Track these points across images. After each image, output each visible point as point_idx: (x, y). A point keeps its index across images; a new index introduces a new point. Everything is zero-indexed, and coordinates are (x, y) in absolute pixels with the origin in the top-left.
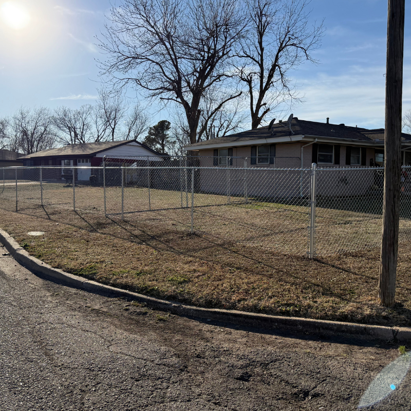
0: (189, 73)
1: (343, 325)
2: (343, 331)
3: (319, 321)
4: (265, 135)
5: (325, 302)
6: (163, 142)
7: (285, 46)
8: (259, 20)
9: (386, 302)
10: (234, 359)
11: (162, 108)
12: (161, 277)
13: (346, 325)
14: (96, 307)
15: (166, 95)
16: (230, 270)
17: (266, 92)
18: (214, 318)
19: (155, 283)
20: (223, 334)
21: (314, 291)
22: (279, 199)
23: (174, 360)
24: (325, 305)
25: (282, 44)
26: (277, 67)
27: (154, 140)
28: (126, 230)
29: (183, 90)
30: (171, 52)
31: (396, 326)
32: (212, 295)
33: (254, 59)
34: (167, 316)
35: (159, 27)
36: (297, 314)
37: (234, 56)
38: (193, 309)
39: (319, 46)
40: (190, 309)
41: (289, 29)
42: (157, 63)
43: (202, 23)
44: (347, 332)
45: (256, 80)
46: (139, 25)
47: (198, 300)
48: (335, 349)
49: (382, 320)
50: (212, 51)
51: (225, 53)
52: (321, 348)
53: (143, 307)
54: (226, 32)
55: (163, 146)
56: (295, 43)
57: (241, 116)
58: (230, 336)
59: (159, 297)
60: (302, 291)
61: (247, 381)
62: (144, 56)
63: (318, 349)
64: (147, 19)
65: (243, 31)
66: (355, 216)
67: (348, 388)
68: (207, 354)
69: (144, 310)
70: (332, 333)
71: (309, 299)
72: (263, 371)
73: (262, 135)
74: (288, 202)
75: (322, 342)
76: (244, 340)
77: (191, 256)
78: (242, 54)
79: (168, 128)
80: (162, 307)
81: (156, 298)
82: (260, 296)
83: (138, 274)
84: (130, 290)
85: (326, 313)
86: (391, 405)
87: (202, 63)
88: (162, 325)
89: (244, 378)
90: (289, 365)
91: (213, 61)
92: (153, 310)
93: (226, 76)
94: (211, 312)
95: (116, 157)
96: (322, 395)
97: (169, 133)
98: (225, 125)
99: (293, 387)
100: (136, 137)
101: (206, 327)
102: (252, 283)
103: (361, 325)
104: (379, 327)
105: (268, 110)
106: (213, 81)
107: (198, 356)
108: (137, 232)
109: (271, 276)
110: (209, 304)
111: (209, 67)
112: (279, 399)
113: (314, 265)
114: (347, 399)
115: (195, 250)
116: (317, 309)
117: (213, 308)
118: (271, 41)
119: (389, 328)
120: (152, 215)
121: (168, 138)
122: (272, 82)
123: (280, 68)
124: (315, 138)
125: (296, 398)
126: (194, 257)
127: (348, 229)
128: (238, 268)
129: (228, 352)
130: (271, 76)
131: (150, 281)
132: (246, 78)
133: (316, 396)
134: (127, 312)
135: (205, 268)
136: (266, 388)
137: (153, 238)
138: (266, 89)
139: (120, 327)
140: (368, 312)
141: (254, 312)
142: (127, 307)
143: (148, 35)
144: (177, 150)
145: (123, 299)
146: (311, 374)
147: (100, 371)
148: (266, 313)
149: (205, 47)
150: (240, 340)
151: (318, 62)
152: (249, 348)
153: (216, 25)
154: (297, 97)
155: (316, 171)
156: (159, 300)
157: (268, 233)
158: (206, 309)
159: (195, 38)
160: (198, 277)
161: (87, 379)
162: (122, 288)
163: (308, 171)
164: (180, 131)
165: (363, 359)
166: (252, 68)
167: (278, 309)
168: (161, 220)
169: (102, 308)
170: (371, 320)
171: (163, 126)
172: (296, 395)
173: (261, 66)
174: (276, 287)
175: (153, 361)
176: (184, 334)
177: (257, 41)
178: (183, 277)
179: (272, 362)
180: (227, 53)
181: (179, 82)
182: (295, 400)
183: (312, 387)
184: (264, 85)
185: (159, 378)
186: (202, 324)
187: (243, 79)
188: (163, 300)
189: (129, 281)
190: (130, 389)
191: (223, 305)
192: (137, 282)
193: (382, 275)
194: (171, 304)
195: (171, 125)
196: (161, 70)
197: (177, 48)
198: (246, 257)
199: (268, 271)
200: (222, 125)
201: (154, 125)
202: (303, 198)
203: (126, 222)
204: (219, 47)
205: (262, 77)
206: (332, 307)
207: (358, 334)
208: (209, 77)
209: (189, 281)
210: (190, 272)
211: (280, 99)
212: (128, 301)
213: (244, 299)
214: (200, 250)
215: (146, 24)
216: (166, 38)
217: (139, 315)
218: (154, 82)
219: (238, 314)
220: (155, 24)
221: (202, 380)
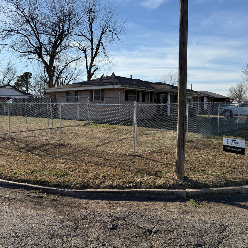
0: (47, 43)
1: (160, 191)
2: (161, 195)
3: (147, 190)
4: (98, 84)
5: (149, 179)
6: (27, 86)
7: (106, 31)
8: (90, 14)
9: (180, 176)
10: (105, 218)
11: (29, 64)
12: (47, 173)
13: (162, 191)
14: (7, 196)
15: (31, 56)
16: (91, 165)
17: (95, 58)
18: (87, 195)
19: (44, 177)
20: (94, 204)
21: (141, 173)
22: (108, 121)
23: (70, 223)
24: (149, 180)
25: (103, 30)
26: (101, 44)
27: (21, 85)
28: (14, 144)
29: (43, 53)
30: (35, 30)
31: (187, 189)
32: (84, 181)
33: (87, 38)
34: (56, 197)
35: (26, 12)
36: (135, 187)
37: (74, 35)
38: (73, 191)
39: (124, 33)
40: (71, 191)
41: (108, 22)
42: (25, 36)
43: (54, 13)
44: (163, 195)
45: (88, 50)
46: (12, 10)
47: (75, 185)
48: (158, 205)
49: (179, 186)
50: (61, 31)
51: (69, 32)
52: (151, 205)
53: (39, 193)
54: (70, 20)
55: (27, 88)
56: (111, 30)
57: (79, 71)
58: (99, 205)
59: (49, 186)
60: (135, 174)
61: (116, 229)
62: (16, 31)
63: (150, 206)
64: (17, 6)
65: (80, 20)
66: (151, 131)
67: (172, 225)
68: (88, 217)
69: (40, 195)
70: (155, 196)
71: (140, 178)
72: (124, 223)
73: (96, 84)
74: (113, 123)
75: (151, 201)
76: (108, 206)
77: (64, 159)
78: (79, 34)
79: (30, 77)
80: (52, 192)
81: (47, 187)
82: (112, 179)
83: (32, 173)
84: (28, 183)
85: (150, 185)
86: (195, 231)
87: (55, 38)
88: (55, 203)
89: (114, 228)
90: (137, 217)
91: (62, 37)
92: (46, 194)
93: (70, 46)
94: (85, 191)
95: (3, 96)
96: (159, 231)
97: (32, 80)
98: (69, 76)
99: (143, 229)
100: (9, 83)
101: (83, 201)
102: (106, 172)
103: (170, 190)
104: (179, 190)
105: (97, 69)
106: (62, 49)
107: (83, 219)
108: (22, 146)
109: (116, 167)
110: (83, 187)
111: (60, 41)
112: (136, 237)
113: (137, 159)
114: (172, 231)
115: (65, 155)
116: (145, 184)
117: (85, 189)
118: (97, 28)
119: (184, 190)
120: (30, 134)
121: (30, 83)
122: (98, 52)
123: (102, 44)
124: (126, 87)
125: (145, 235)
126: (66, 159)
127: (150, 138)
128: (95, 164)
129: (100, 214)
130: (97, 49)
131: (41, 176)
132: (82, 48)
133: (156, 232)
134: (29, 197)
135: (75, 165)
136: (127, 232)
137: (35, 148)
138: (95, 56)
139: (27, 207)
140: (172, 183)
141: (111, 189)
142: (29, 194)
143: (19, 17)
144: (37, 92)
145: (25, 189)
146: (151, 220)
147: (24, 236)
148: (118, 189)
149: (57, 28)
150: (106, 206)
151: (124, 42)
152: (112, 210)
153: (64, 15)
154: (113, 62)
155: (137, 106)
156: (50, 188)
157: (108, 142)
158: (81, 190)
159: (50, 22)
160: (72, 171)
161: (17, 243)
162: (22, 182)
163: (132, 106)
164: (39, 79)
165: (174, 208)
166: (85, 43)
167: (124, 186)
168: (37, 137)
169: (11, 196)
170: (174, 187)
171: (27, 76)
172: (145, 233)
173: (92, 42)
174: (120, 173)
175: (56, 226)
176: (70, 207)
177: (88, 27)
178: (62, 172)
179: (127, 216)
180: (71, 33)
181: (40, 49)
182: (145, 236)
183: (153, 227)
184: (94, 54)
185: (64, 235)
186: (80, 199)
187: (80, 49)
188: (52, 187)
189: (26, 177)
190: (48, 245)
191: (92, 187)
192: (32, 177)
193: (178, 162)
194: (58, 190)
195: (32, 76)
196: (28, 40)
197: (38, 27)
198: (99, 157)
199: (113, 164)
200: (67, 76)
201: (21, 75)
202: (121, 121)
203: (13, 139)
204: (65, 29)
205: (92, 49)
206: (153, 181)
207: (169, 195)
208: (59, 47)
209: (67, 175)
210: (65, 168)
211: (103, 63)
212: (28, 190)
213: (103, 182)
214: (68, 154)
215: (17, 10)
216: (31, 20)
217: (38, 198)
218: (23, 48)
219: (102, 191)
220: (23, 11)
221: (90, 233)
